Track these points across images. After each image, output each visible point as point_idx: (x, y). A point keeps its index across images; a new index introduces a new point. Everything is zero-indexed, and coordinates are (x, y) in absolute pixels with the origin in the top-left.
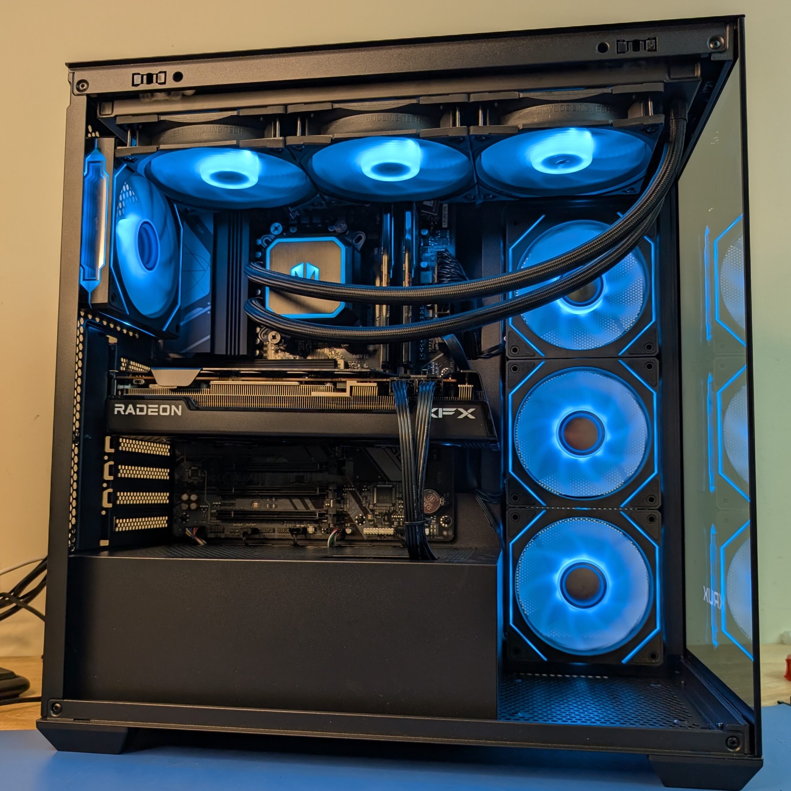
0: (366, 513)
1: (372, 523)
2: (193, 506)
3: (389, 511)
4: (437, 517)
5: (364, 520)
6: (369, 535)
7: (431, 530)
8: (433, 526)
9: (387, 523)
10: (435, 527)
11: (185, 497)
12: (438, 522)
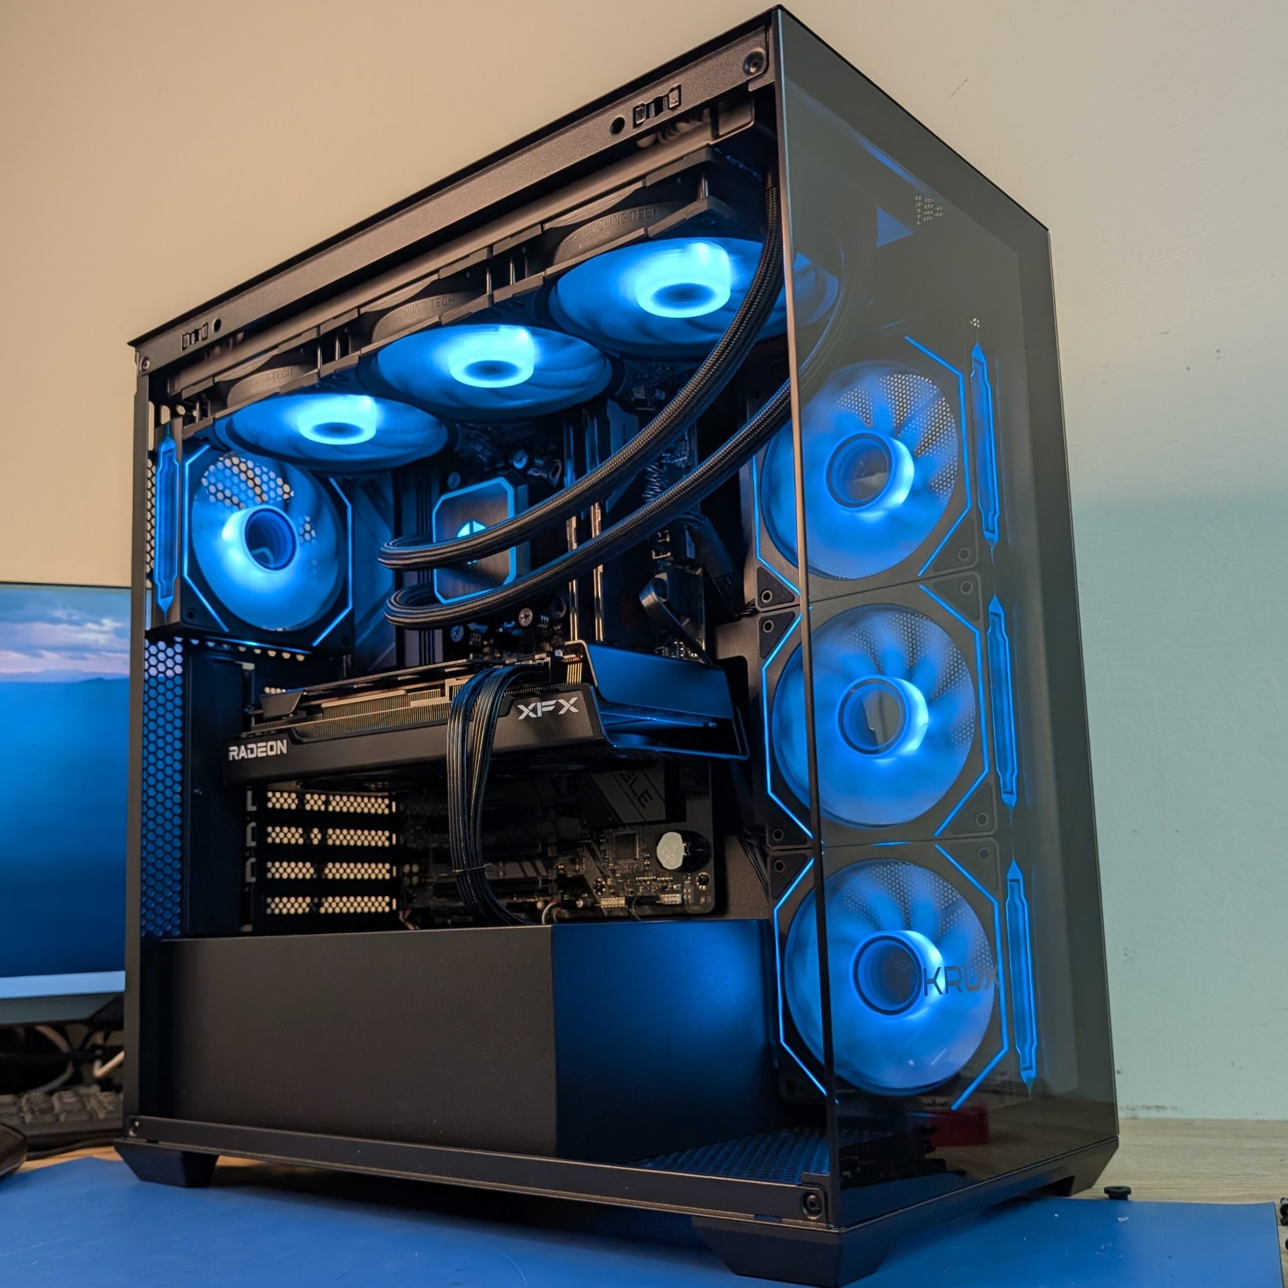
0: (605, 878)
1: (612, 891)
2: (415, 880)
3: (632, 869)
4: (691, 876)
5: (603, 886)
6: (610, 910)
7: (685, 897)
8: (687, 891)
9: (630, 890)
10: (689, 891)
11: (407, 869)
12: (693, 883)
